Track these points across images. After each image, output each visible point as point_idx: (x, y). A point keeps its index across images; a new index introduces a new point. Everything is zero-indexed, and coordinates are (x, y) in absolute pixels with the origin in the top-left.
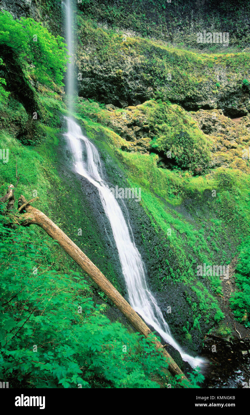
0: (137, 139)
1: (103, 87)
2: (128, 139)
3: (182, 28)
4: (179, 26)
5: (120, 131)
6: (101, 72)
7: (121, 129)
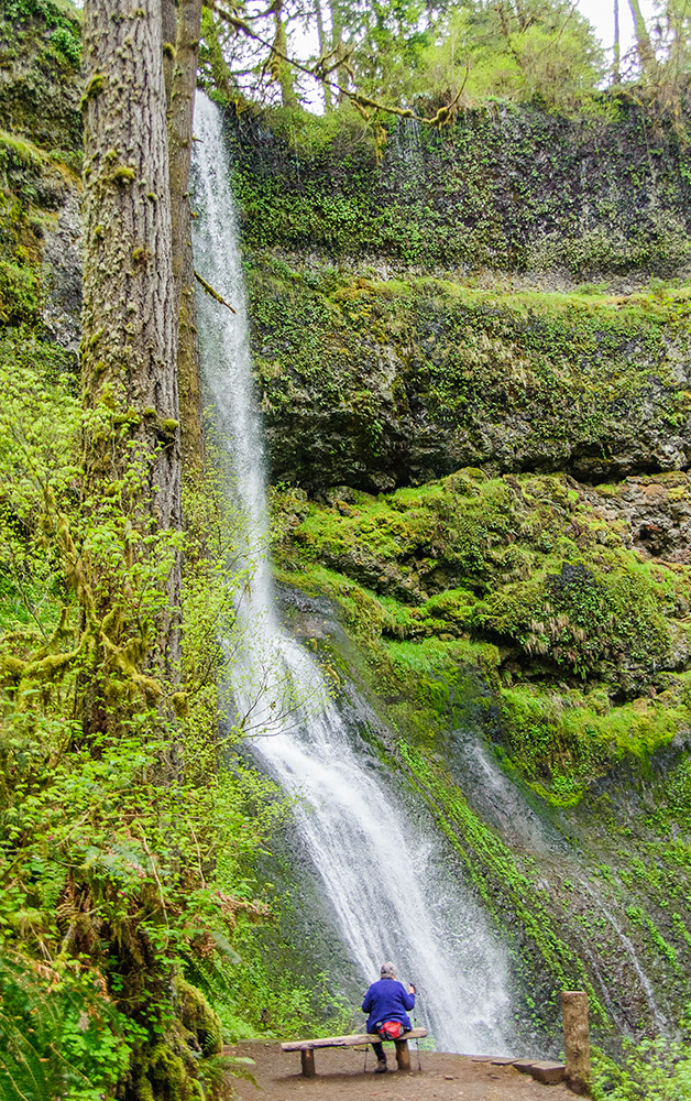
0: (430, 595)
1: (316, 445)
2: (404, 597)
3: (552, 220)
4: (543, 215)
5: (377, 578)
6: (309, 405)
7: (380, 571)
